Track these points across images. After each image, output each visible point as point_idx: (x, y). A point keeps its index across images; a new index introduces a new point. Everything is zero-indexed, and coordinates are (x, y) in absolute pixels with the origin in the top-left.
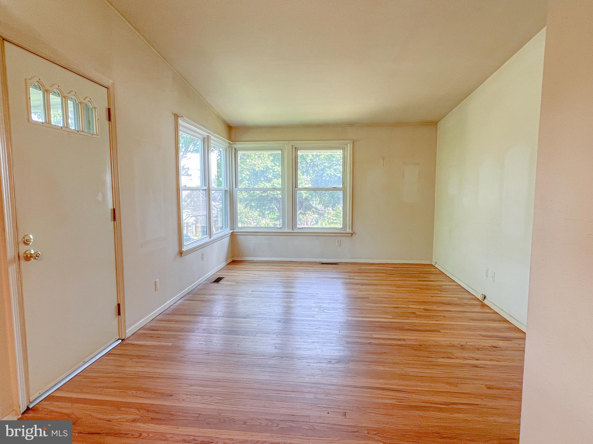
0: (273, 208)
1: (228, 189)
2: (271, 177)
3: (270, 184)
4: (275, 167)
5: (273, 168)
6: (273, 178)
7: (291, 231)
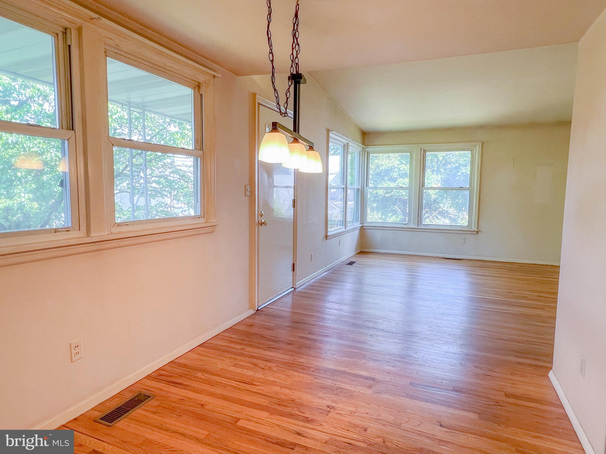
0: (395, 211)
1: (360, 187)
2: (396, 176)
3: (394, 184)
4: (401, 166)
5: (399, 167)
6: (399, 177)
7: (416, 227)
